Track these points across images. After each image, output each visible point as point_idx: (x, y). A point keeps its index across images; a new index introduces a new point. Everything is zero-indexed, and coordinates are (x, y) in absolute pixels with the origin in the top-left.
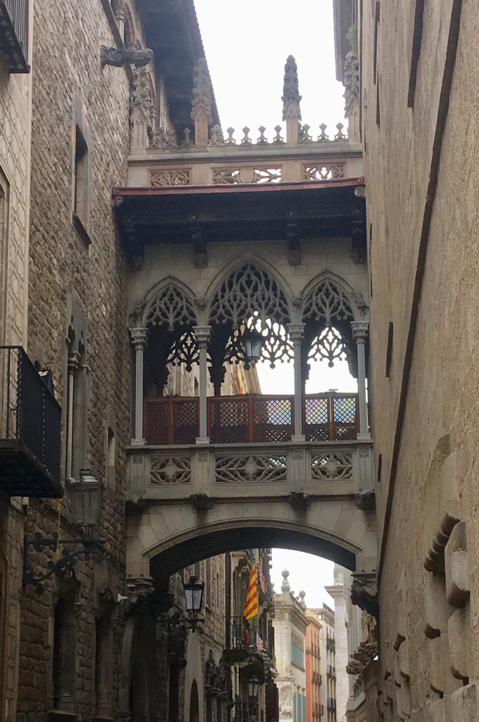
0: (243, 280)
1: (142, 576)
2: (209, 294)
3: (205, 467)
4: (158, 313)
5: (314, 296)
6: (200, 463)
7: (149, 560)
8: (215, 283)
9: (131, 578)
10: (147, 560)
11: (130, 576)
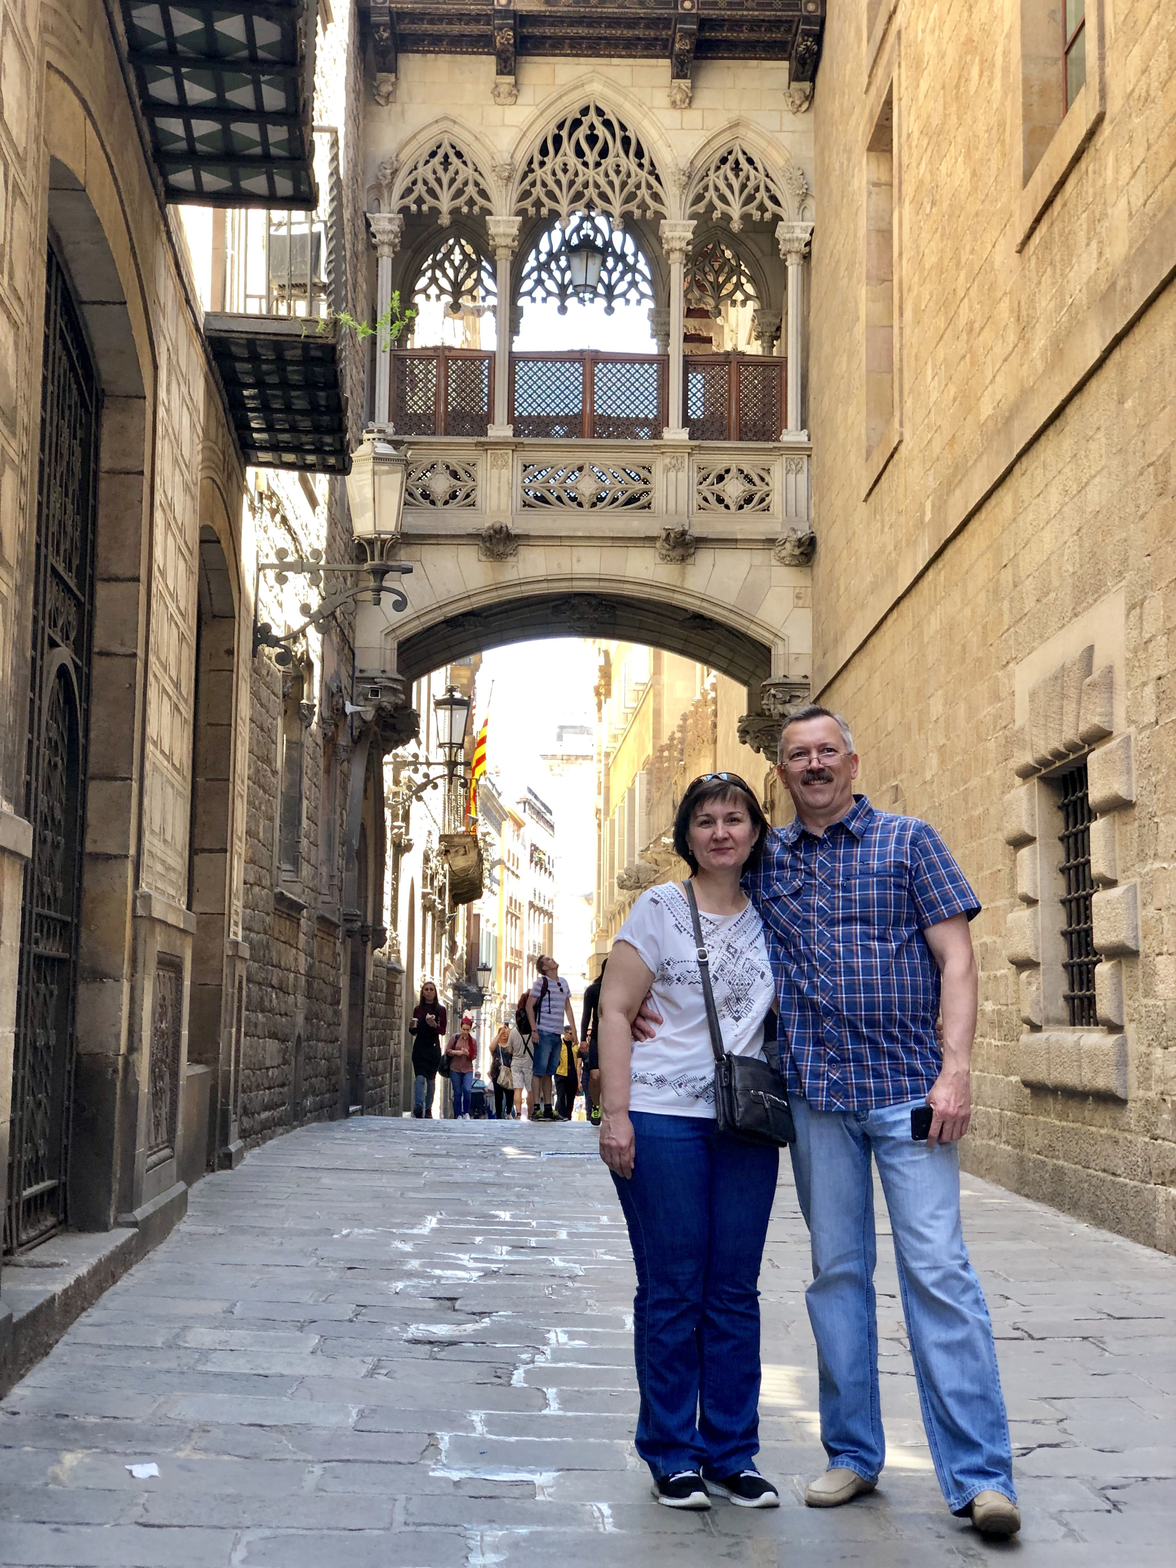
0: (582, 133)
1: (384, 671)
2: (519, 156)
3: (504, 479)
4: (420, 188)
5: (711, 173)
6: (495, 472)
7: (396, 646)
8: (530, 136)
9: (365, 675)
10: (392, 645)
11: (361, 671)
